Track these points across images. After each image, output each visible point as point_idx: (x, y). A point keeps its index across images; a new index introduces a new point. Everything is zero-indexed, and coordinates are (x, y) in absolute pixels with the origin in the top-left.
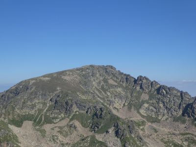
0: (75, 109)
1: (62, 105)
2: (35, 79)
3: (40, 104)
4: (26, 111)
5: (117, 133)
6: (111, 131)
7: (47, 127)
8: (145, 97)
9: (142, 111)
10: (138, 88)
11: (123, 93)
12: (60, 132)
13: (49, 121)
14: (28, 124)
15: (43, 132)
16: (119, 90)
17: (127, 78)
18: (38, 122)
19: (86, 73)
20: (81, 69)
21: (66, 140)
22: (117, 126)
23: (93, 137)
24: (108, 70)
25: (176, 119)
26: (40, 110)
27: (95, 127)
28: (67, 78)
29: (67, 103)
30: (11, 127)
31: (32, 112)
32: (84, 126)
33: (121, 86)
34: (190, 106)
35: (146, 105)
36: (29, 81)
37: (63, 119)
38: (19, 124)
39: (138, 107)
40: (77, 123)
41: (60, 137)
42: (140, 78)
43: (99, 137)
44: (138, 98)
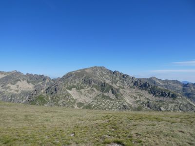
0: (93, 83)
1: (88, 81)
2: (75, 71)
3: (78, 81)
4: (72, 84)
5: (113, 92)
6: (110, 91)
7: (82, 90)
8: (118, 79)
9: (117, 84)
10: (115, 75)
11: (109, 78)
12: (88, 92)
13: (82, 88)
14: (74, 89)
15: (81, 93)
16: (107, 76)
17: (110, 71)
18: (78, 88)
19: (94, 69)
20: (92, 68)
21: (91, 96)
22: (112, 90)
23: (103, 94)
24: (102, 68)
25: (131, 87)
26: (78, 84)
27: (102, 90)
28: (87, 71)
29: (89, 81)
30: (68, 90)
31: (75, 85)
32: (98, 90)
33: (108, 75)
34: (136, 82)
35: (119, 82)
36: (72, 72)
37: (88, 87)
38: (70, 89)
39: (116, 83)
40: (95, 89)
41: (89, 95)
42: (116, 72)
43: (106, 94)
44: (115, 79)
